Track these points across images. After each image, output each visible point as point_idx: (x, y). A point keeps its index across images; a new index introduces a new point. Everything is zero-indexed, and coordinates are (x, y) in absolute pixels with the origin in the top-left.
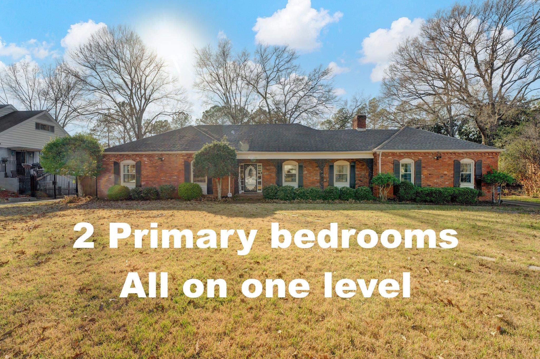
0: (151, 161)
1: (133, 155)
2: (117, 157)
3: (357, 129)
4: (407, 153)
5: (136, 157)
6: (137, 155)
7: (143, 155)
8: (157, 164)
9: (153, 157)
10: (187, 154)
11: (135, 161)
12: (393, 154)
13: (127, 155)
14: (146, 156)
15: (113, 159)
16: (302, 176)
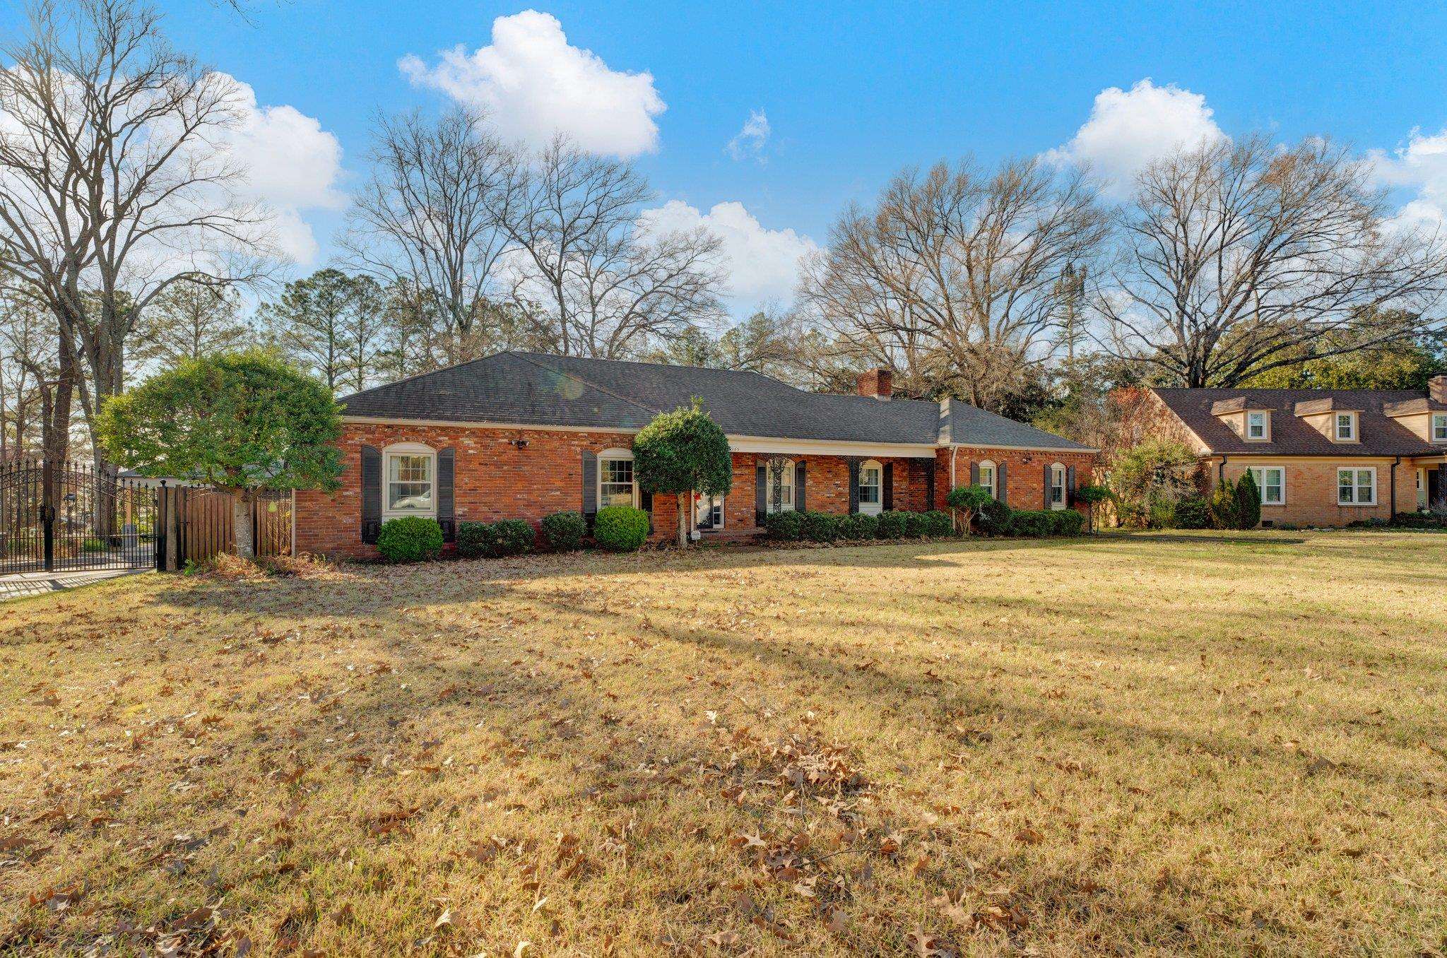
0: (486, 447)
1: (432, 428)
2: (373, 433)
3: (876, 396)
4: (990, 450)
5: (438, 435)
6: (443, 429)
7: (463, 430)
8: (505, 457)
9: (493, 439)
10: (591, 435)
11: (434, 446)
12: (972, 451)
13: (413, 429)
14: (473, 433)
15: (359, 439)
16: (804, 492)
